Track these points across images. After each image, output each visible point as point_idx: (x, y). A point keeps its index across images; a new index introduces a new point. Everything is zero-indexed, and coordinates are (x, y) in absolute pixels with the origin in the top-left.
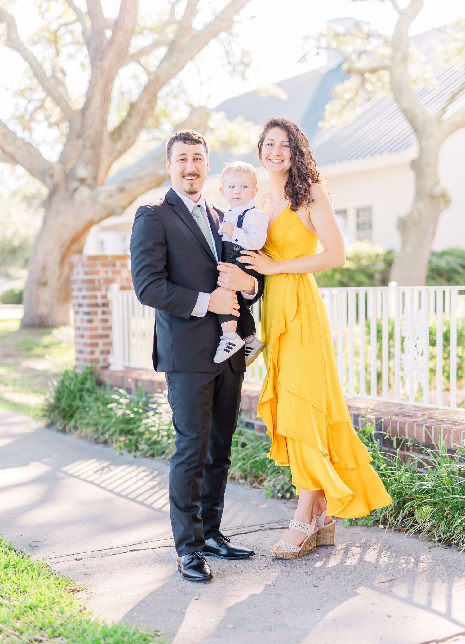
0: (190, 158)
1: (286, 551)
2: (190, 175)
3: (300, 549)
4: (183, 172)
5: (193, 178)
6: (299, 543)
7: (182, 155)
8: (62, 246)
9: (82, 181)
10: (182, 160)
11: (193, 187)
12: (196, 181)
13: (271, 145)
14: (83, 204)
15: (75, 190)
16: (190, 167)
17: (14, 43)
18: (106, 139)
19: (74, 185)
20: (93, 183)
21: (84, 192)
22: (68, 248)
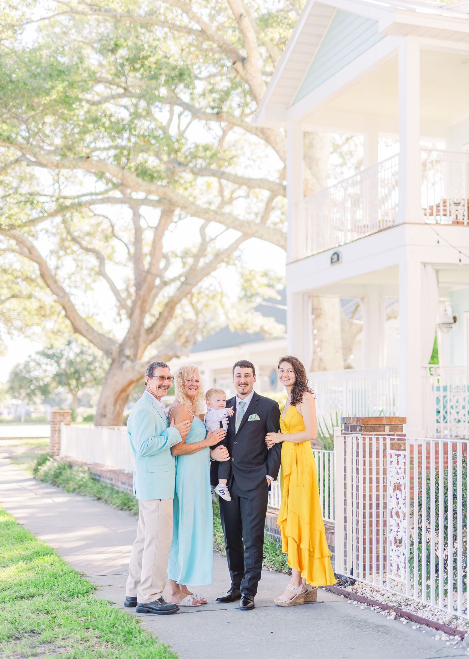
1: (282, 602)
3: (291, 601)
4: (239, 383)
5: (244, 386)
6: (291, 597)
8: (116, 394)
9: (128, 357)
10: (239, 376)
11: (244, 391)
13: (283, 371)
14: (127, 370)
15: (124, 362)
16: (243, 380)
17: (101, 273)
18: (143, 333)
19: (123, 359)
20: (134, 358)
21: (128, 364)
22: (119, 396)
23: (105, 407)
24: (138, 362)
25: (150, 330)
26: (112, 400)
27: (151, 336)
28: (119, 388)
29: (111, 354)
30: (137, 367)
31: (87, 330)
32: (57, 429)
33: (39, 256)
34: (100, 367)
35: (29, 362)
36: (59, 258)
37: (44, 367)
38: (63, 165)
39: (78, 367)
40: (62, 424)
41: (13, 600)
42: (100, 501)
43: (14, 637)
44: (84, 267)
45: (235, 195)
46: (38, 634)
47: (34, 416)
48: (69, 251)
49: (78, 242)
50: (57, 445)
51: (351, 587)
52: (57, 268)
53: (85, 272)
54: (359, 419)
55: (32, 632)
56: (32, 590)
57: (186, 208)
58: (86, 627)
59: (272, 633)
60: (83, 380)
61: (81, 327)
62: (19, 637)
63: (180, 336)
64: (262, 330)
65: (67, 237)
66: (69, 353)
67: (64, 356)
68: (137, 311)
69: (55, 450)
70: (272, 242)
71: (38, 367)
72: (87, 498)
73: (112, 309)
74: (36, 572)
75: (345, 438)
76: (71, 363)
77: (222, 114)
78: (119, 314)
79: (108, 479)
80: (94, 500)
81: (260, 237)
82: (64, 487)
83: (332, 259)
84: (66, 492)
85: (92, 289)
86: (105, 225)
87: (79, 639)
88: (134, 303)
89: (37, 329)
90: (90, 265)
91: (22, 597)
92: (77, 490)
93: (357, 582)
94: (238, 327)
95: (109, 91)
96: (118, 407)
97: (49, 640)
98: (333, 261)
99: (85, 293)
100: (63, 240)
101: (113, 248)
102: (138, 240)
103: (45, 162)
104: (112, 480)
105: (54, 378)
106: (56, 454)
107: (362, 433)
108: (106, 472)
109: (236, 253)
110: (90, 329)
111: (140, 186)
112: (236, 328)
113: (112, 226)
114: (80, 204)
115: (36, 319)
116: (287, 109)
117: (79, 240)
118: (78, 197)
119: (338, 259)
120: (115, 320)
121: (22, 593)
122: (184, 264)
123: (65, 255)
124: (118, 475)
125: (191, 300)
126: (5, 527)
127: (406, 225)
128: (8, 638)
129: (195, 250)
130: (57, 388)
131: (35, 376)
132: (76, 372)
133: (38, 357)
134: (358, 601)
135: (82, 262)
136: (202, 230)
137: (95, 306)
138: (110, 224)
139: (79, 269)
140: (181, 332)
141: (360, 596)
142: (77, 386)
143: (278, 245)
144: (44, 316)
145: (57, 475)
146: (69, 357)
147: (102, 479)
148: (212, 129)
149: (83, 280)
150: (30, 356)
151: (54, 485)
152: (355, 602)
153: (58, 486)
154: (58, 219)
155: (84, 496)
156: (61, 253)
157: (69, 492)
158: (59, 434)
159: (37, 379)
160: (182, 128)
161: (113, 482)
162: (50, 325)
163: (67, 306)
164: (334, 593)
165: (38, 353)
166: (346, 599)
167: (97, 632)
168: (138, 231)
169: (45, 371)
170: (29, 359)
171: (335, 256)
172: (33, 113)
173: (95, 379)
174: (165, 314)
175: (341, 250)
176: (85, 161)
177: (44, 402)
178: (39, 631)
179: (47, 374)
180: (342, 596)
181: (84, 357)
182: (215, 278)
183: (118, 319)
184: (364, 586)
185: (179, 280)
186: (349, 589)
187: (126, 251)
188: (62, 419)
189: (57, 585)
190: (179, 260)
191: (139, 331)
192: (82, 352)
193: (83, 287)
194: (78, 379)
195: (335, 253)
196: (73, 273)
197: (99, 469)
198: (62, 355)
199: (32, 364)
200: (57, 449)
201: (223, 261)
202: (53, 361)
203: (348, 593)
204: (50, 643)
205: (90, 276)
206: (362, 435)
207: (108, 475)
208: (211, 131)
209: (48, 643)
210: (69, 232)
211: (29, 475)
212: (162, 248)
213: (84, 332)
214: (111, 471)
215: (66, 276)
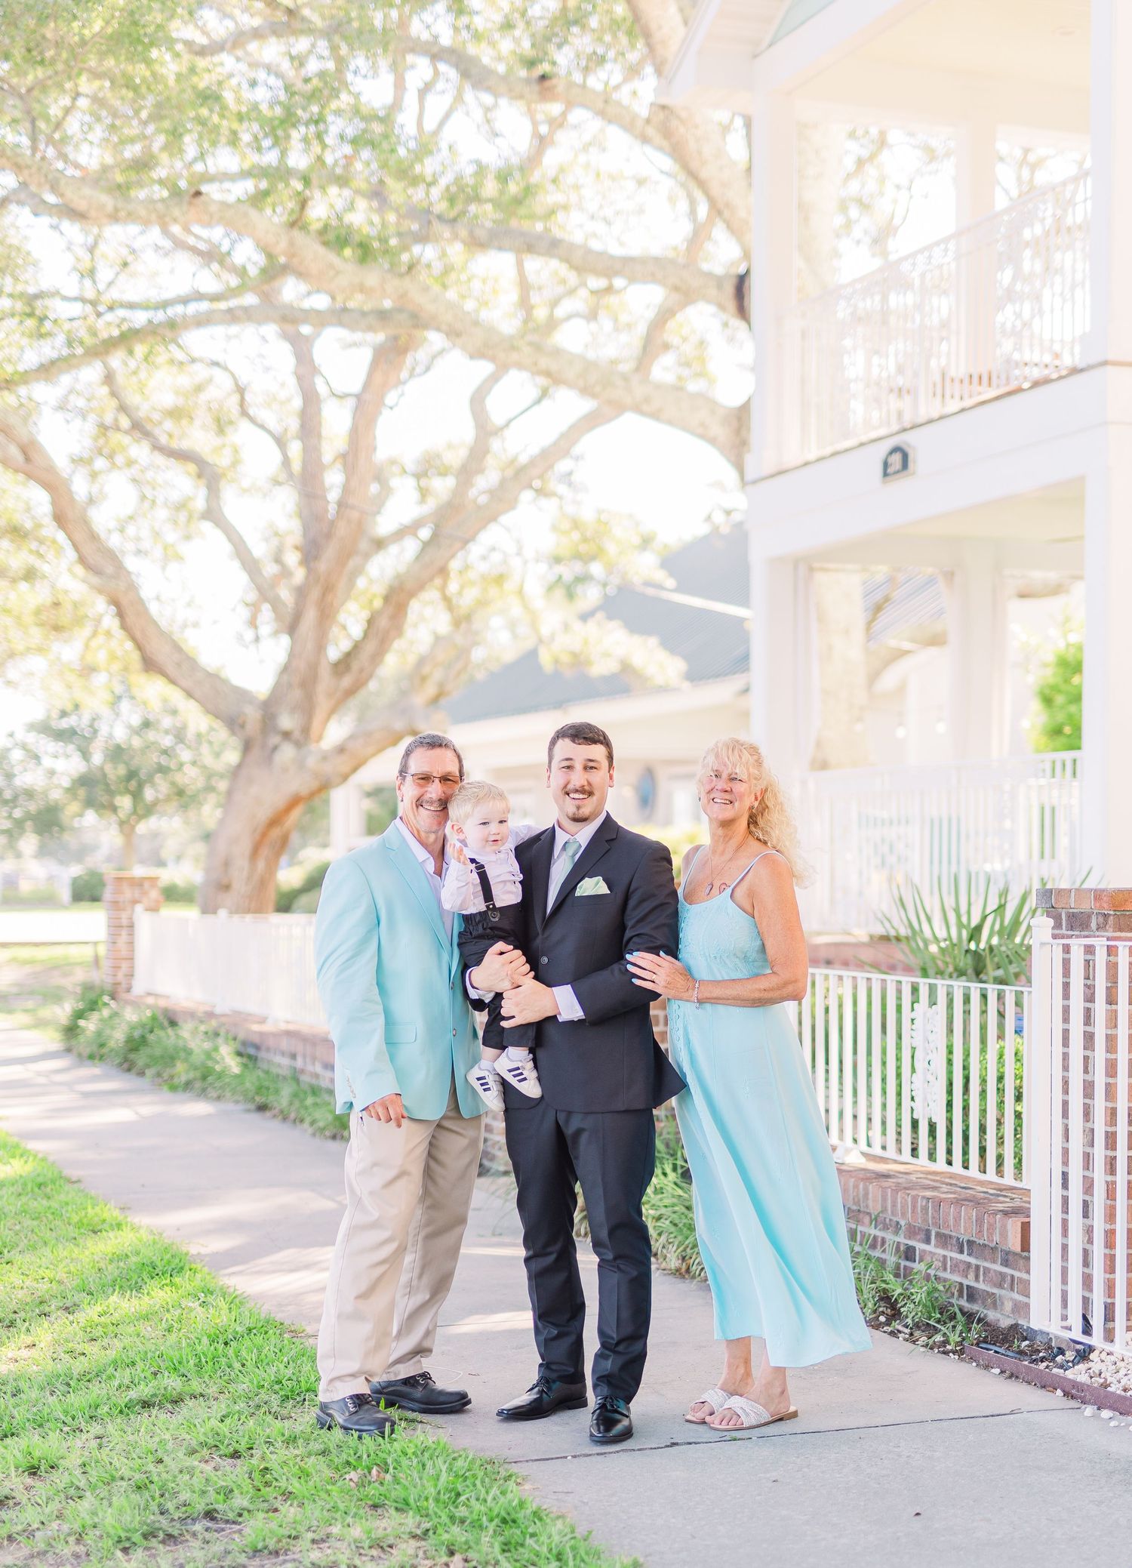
0: (578, 766)
2: (577, 791)
4: (565, 787)
5: (581, 796)
7: (567, 759)
8: (255, 830)
9: (286, 735)
10: (568, 767)
11: (581, 811)
12: (586, 801)
14: (285, 770)
15: (275, 748)
16: (578, 778)
17: (213, 514)
18: (325, 674)
19: (275, 740)
20: (302, 738)
21: (287, 753)
22: (264, 835)
23: (227, 864)
24: (313, 747)
25: (343, 665)
26: (245, 846)
27: (347, 681)
28: (264, 814)
29: (242, 726)
30: (311, 762)
31: (179, 665)
32: (125, 922)
33: (51, 469)
34: (194, 763)
35: (8, 750)
36: (94, 475)
37: (47, 762)
38: (129, 214)
39: (136, 762)
40: (139, 908)
41: (121, 1412)
42: (268, 1114)
43: (161, 1535)
44: (160, 501)
45: (560, 312)
46: (227, 1522)
47: (25, 887)
48: (119, 460)
49: (147, 434)
50: (124, 965)
51: (1081, 1367)
52: (91, 501)
53: (162, 513)
54: (1098, 894)
55: (210, 1515)
56: (172, 1383)
57: (458, 335)
58: (370, 1503)
59: (918, 1514)
60: (149, 794)
61: (161, 653)
62: (176, 1533)
63: (424, 679)
64: (626, 668)
65: (116, 420)
66: (112, 727)
67: (99, 734)
68: (310, 616)
69: (120, 977)
70: (685, 428)
71: (32, 764)
72: (230, 1106)
73: (234, 610)
74: (164, 1325)
75: (1067, 949)
76: (117, 753)
77: (554, 81)
78: (253, 623)
79: (283, 1054)
80: (248, 1111)
81: (655, 416)
82: (159, 1075)
83: (886, 465)
84: (165, 1088)
85: (180, 558)
86: (220, 387)
87: (366, 1544)
88: (301, 592)
89: (37, 663)
90: (175, 496)
91: (146, 1404)
92: (198, 1085)
93: (1096, 1353)
94: (565, 658)
95: (230, 24)
96: (261, 865)
97: (272, 1544)
98: (889, 471)
99: (164, 568)
100: (103, 428)
101: (236, 451)
102: (309, 425)
103: (81, 205)
104: (293, 1056)
105: (71, 791)
106: (124, 986)
107: (1110, 934)
108: (275, 1035)
109: (563, 466)
110: (188, 661)
111: (338, 273)
112: (556, 661)
113: (241, 390)
114: (172, 324)
115: (36, 634)
116: (755, 56)
117: (149, 427)
118: (164, 305)
119: (905, 465)
120: (240, 638)
121: (144, 1391)
122: (424, 493)
123: (110, 471)
124: (314, 1044)
125: (443, 589)
126: (36, 1190)
127: (1109, 368)
128: (145, 1536)
129: (455, 458)
130: (81, 815)
131: (25, 787)
132: (132, 775)
133: (32, 738)
134: (1112, 1408)
135: (154, 488)
136: (478, 400)
137: (189, 604)
138: (233, 387)
139: (146, 505)
140: (426, 670)
141: (1119, 1396)
142: (135, 812)
143: (702, 437)
144: (57, 628)
145: (136, 1044)
146: (111, 736)
147: (262, 1054)
148: (502, 135)
149: (157, 535)
150: (11, 735)
151: (129, 1070)
152: (1106, 1414)
153: (142, 1074)
154: (91, 373)
155: (219, 1098)
156: (100, 463)
157: (174, 1088)
158: (131, 934)
159: (30, 794)
160: (429, 125)
161: (299, 1063)
162: (69, 651)
163: (124, 601)
164: (1029, 1383)
165: (32, 727)
166: (1073, 1404)
167: (410, 1521)
168: (311, 402)
169: (52, 773)
170: (7, 743)
171: (897, 458)
172: (40, 72)
173: (180, 793)
174: (383, 622)
175: (909, 439)
176: (190, 203)
177: (42, 852)
178: (231, 1516)
179: (55, 780)
180: (1059, 1392)
181: (151, 735)
182: (508, 530)
183: (249, 635)
184: (1120, 1364)
185: (415, 535)
186: (1078, 1374)
187: (278, 456)
188: (137, 896)
189: (237, 1365)
190: (411, 482)
191: (313, 669)
192: (147, 724)
193: (158, 553)
194: (137, 795)
195: (897, 449)
196: (131, 518)
197: (256, 1028)
198: (95, 732)
199: (17, 755)
200: (127, 975)
201: (531, 487)
202: (71, 748)
203: (1075, 1384)
204: (277, 1553)
205: (175, 523)
206: (1108, 939)
207: (285, 1044)
208: (498, 140)
209: (270, 1553)
210: (123, 408)
211: (51, 1040)
212: (375, 449)
213: (170, 669)
214: (289, 1034)
215: (112, 525)
